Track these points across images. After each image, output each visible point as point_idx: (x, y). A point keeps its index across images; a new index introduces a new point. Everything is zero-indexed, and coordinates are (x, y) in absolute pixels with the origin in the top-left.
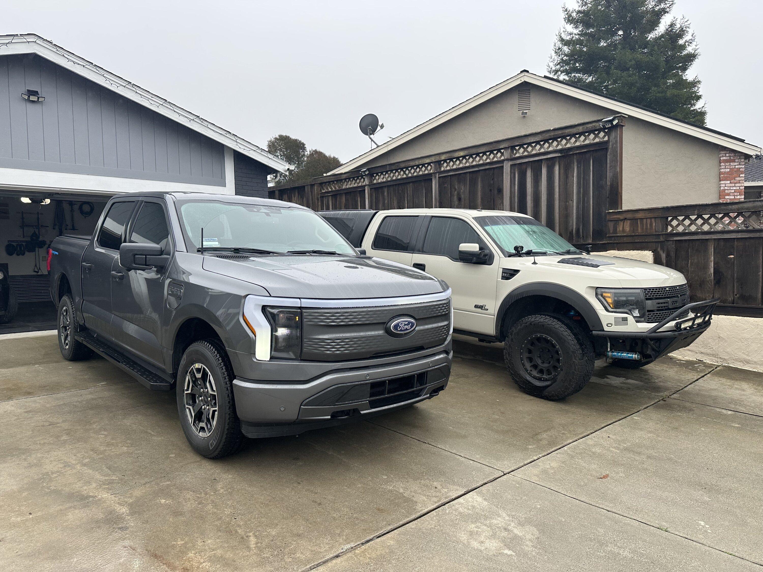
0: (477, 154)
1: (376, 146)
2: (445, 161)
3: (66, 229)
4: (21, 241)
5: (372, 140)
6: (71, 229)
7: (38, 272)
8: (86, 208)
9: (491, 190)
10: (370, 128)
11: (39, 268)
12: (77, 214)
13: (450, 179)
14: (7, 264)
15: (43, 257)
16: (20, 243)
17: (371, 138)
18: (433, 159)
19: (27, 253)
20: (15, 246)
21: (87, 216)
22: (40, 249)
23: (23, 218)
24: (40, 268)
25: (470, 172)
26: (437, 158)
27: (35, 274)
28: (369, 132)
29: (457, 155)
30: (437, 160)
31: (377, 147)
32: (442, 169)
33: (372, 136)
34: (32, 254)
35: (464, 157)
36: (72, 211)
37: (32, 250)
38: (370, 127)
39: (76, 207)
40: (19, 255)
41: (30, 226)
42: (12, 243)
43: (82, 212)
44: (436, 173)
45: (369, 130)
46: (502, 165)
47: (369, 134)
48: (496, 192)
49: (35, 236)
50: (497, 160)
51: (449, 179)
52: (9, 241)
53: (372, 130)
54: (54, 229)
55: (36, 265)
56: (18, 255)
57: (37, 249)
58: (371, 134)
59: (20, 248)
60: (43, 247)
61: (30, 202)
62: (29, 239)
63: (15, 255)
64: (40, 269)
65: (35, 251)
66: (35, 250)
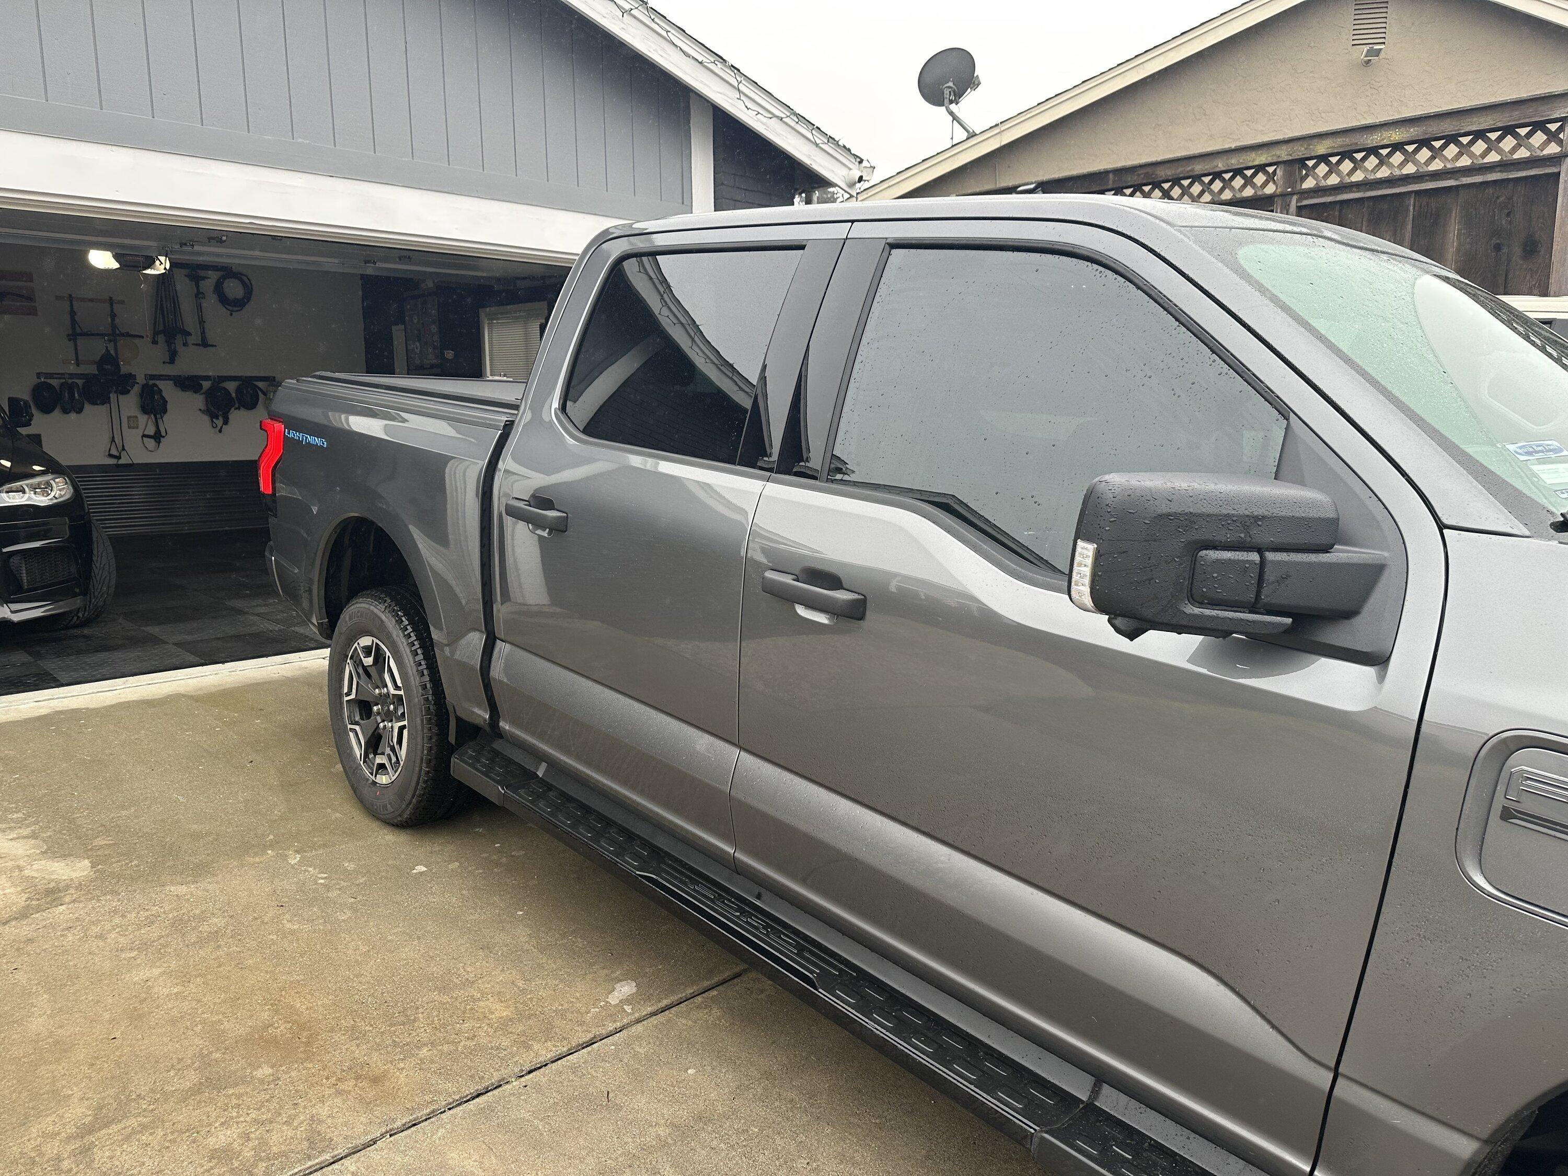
0: (1452, 139)
1: (964, 135)
2: (1323, 159)
3: (185, 344)
4: (72, 376)
5: (955, 118)
6: (197, 345)
7: (119, 458)
8: (233, 289)
9: (1498, 247)
10: (949, 87)
11: (120, 448)
12: (211, 303)
13: (1340, 211)
14: (39, 435)
15: (128, 417)
16: (70, 381)
17: (951, 113)
18: (1283, 153)
19: (88, 408)
20: (57, 387)
21: (237, 309)
22: (121, 397)
23: (73, 313)
24: (123, 446)
25: (1418, 193)
26: (1299, 151)
27: (112, 461)
28: (948, 96)
29: (1374, 139)
30: (1296, 156)
31: (967, 139)
32: (1309, 183)
33: (953, 107)
34: (103, 409)
35: (1397, 147)
36: (199, 295)
37: (101, 399)
38: (951, 84)
39: (208, 285)
40: (68, 413)
41: (93, 335)
42: (49, 381)
43: (224, 300)
44: (1292, 194)
45: (947, 92)
46: (1555, 170)
47: (946, 101)
48: (1517, 251)
49: (109, 361)
50: (1528, 154)
51: (1337, 213)
52: (39, 375)
53: (954, 91)
54: (155, 342)
55: (113, 440)
56: (66, 411)
57: (113, 396)
58: (951, 102)
59: (72, 395)
60: (128, 392)
61: (115, 265)
62: (92, 370)
63: (57, 413)
64: (124, 449)
65: (109, 402)
66: (109, 398)
